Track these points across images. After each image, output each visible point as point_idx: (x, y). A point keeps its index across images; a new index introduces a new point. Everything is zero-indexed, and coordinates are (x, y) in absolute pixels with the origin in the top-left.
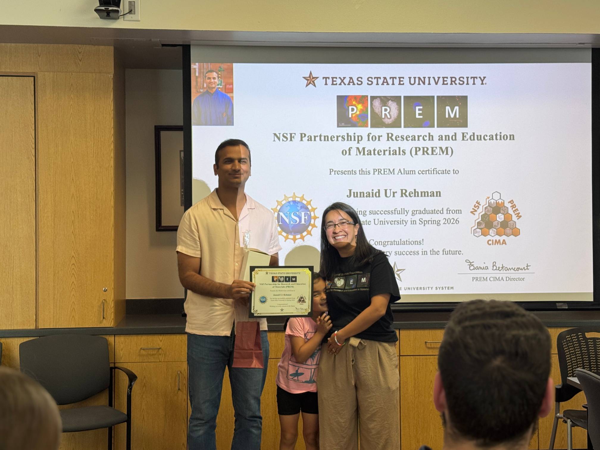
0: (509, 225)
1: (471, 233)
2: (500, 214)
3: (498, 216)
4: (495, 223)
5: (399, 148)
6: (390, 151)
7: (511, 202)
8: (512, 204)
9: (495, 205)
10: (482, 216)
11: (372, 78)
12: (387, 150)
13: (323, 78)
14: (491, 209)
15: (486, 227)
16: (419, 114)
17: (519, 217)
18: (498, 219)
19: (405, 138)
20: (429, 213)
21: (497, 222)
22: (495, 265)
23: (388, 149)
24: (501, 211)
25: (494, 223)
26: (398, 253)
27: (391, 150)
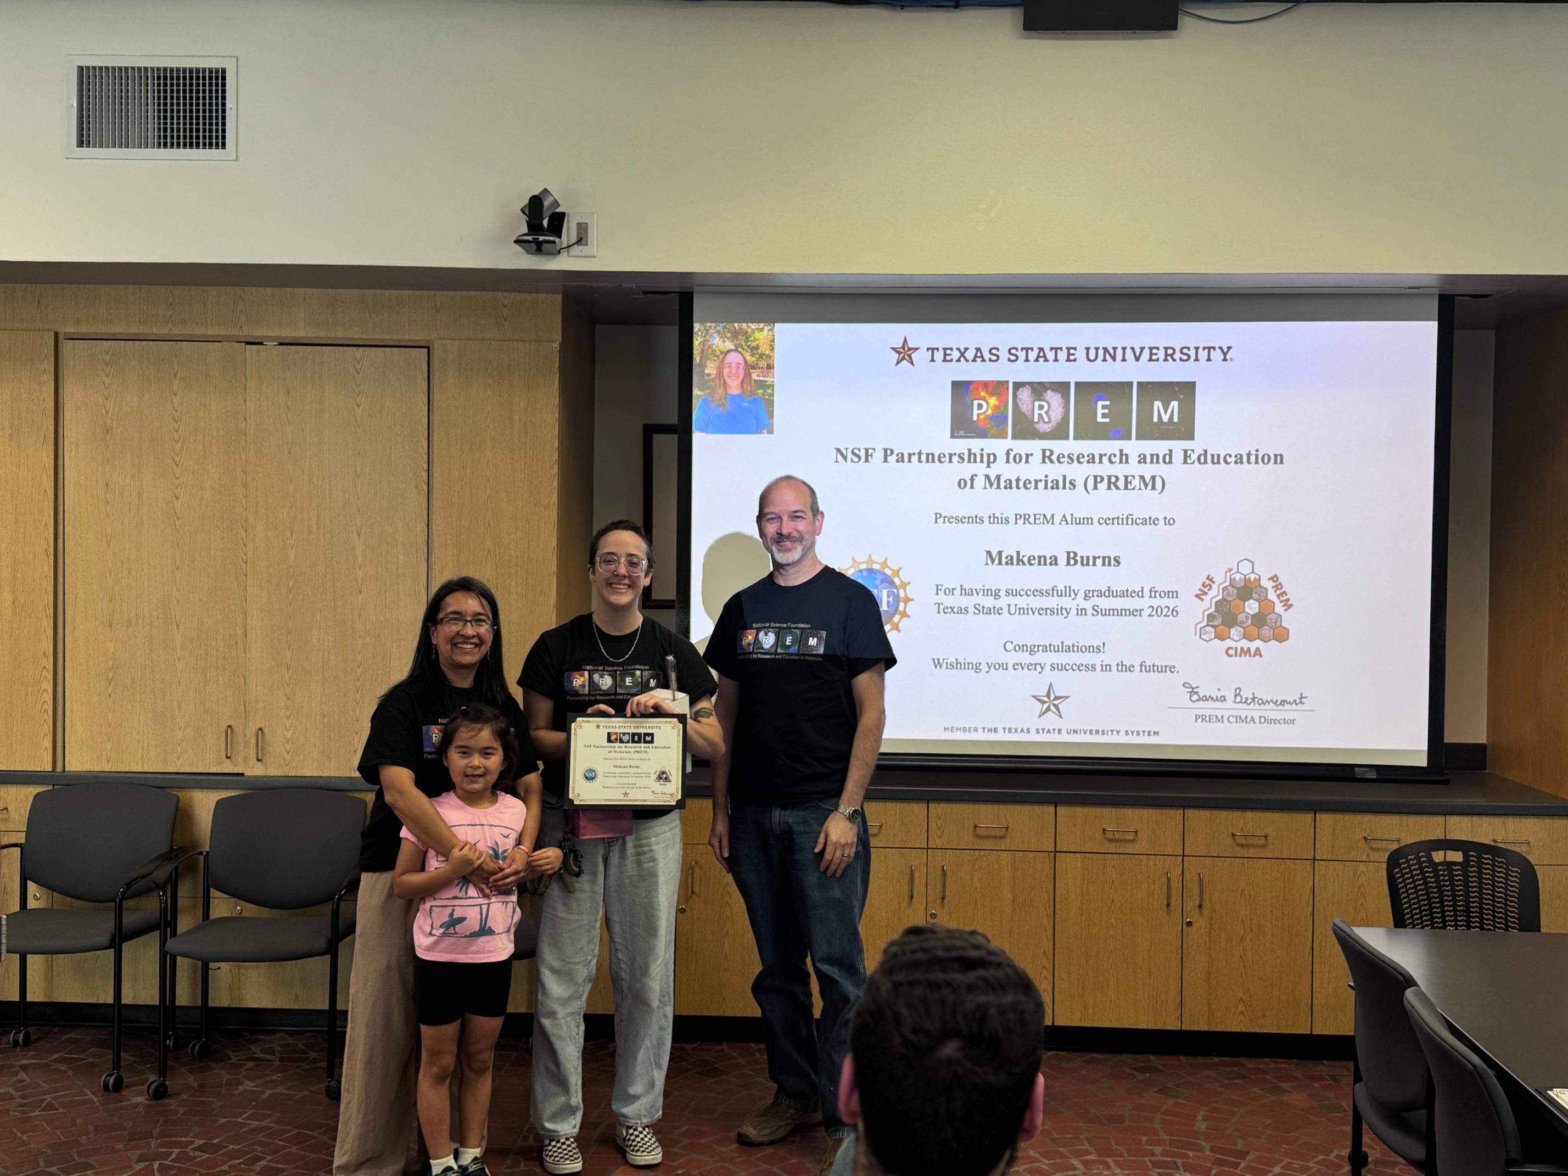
0: (1268, 620)
1: (1196, 634)
2: (1251, 601)
3: (1247, 603)
4: (1241, 617)
5: (1064, 477)
6: (1046, 482)
7: (1274, 578)
8: (1274, 581)
9: (1243, 584)
10: (1216, 602)
11: (1017, 349)
12: (1041, 481)
13: (928, 349)
14: (1235, 591)
15: (1224, 623)
16: (1104, 416)
17: (1288, 606)
18: (1247, 609)
19: (1075, 458)
20: (1117, 596)
21: (1244, 614)
22: (1239, 694)
23: (1043, 478)
24: (1254, 596)
25: (1239, 616)
26: (1056, 666)
27: (1050, 480)
